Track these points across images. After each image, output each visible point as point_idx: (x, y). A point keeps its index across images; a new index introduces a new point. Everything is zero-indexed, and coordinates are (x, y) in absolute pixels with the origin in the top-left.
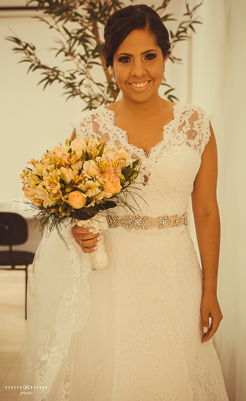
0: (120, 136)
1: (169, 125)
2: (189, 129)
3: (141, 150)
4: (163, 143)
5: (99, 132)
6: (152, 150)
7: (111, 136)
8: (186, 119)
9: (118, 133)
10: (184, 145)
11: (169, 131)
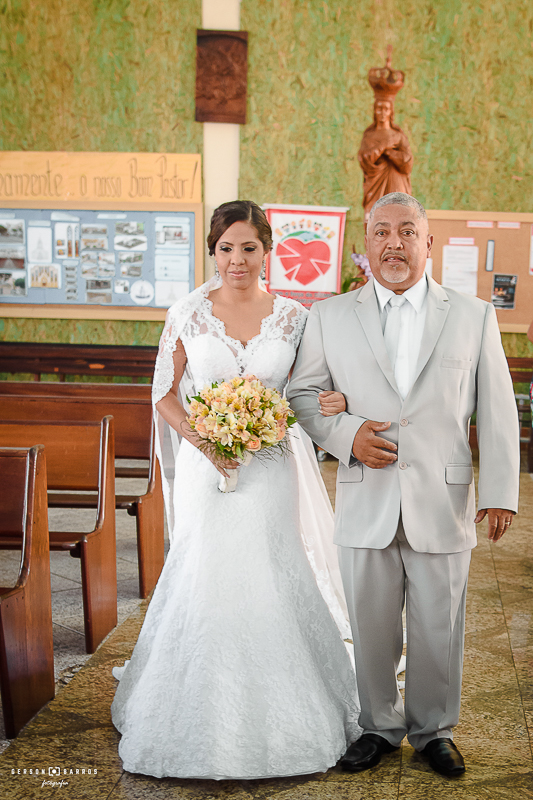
0: (218, 327)
1: (268, 319)
2: (286, 324)
3: (238, 342)
5: (197, 322)
6: (249, 342)
7: (209, 326)
8: (285, 314)
9: (216, 324)
10: (280, 340)
11: (267, 325)
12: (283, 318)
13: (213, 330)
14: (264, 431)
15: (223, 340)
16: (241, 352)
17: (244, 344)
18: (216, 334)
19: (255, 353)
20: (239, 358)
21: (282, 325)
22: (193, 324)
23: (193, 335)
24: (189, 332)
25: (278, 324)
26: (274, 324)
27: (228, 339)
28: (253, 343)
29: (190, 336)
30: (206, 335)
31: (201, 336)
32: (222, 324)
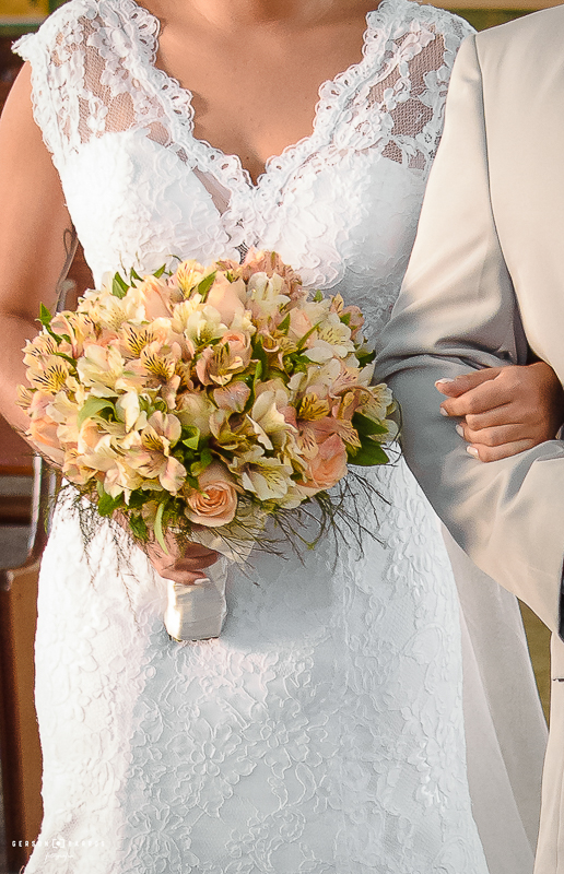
0: (169, 107)
1: (342, 80)
2: (404, 97)
3: (234, 162)
4: (309, 145)
5: (101, 92)
6: (273, 163)
7: (139, 102)
8: (400, 61)
9: (163, 98)
10: (375, 156)
11: (336, 103)
12: (395, 75)
13: (151, 117)
14: (247, 457)
15: (182, 155)
16: (242, 197)
17: (255, 170)
18: (160, 136)
19: (288, 199)
20: (233, 215)
21: (388, 99)
22: (90, 97)
23: (85, 133)
24: (74, 125)
25: (374, 96)
26: (362, 98)
27: (198, 152)
28: (283, 165)
29: (76, 137)
30: (128, 135)
31: (110, 137)
32: (184, 98)
